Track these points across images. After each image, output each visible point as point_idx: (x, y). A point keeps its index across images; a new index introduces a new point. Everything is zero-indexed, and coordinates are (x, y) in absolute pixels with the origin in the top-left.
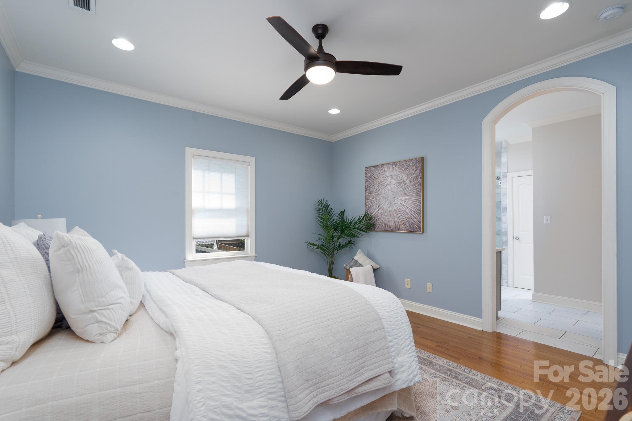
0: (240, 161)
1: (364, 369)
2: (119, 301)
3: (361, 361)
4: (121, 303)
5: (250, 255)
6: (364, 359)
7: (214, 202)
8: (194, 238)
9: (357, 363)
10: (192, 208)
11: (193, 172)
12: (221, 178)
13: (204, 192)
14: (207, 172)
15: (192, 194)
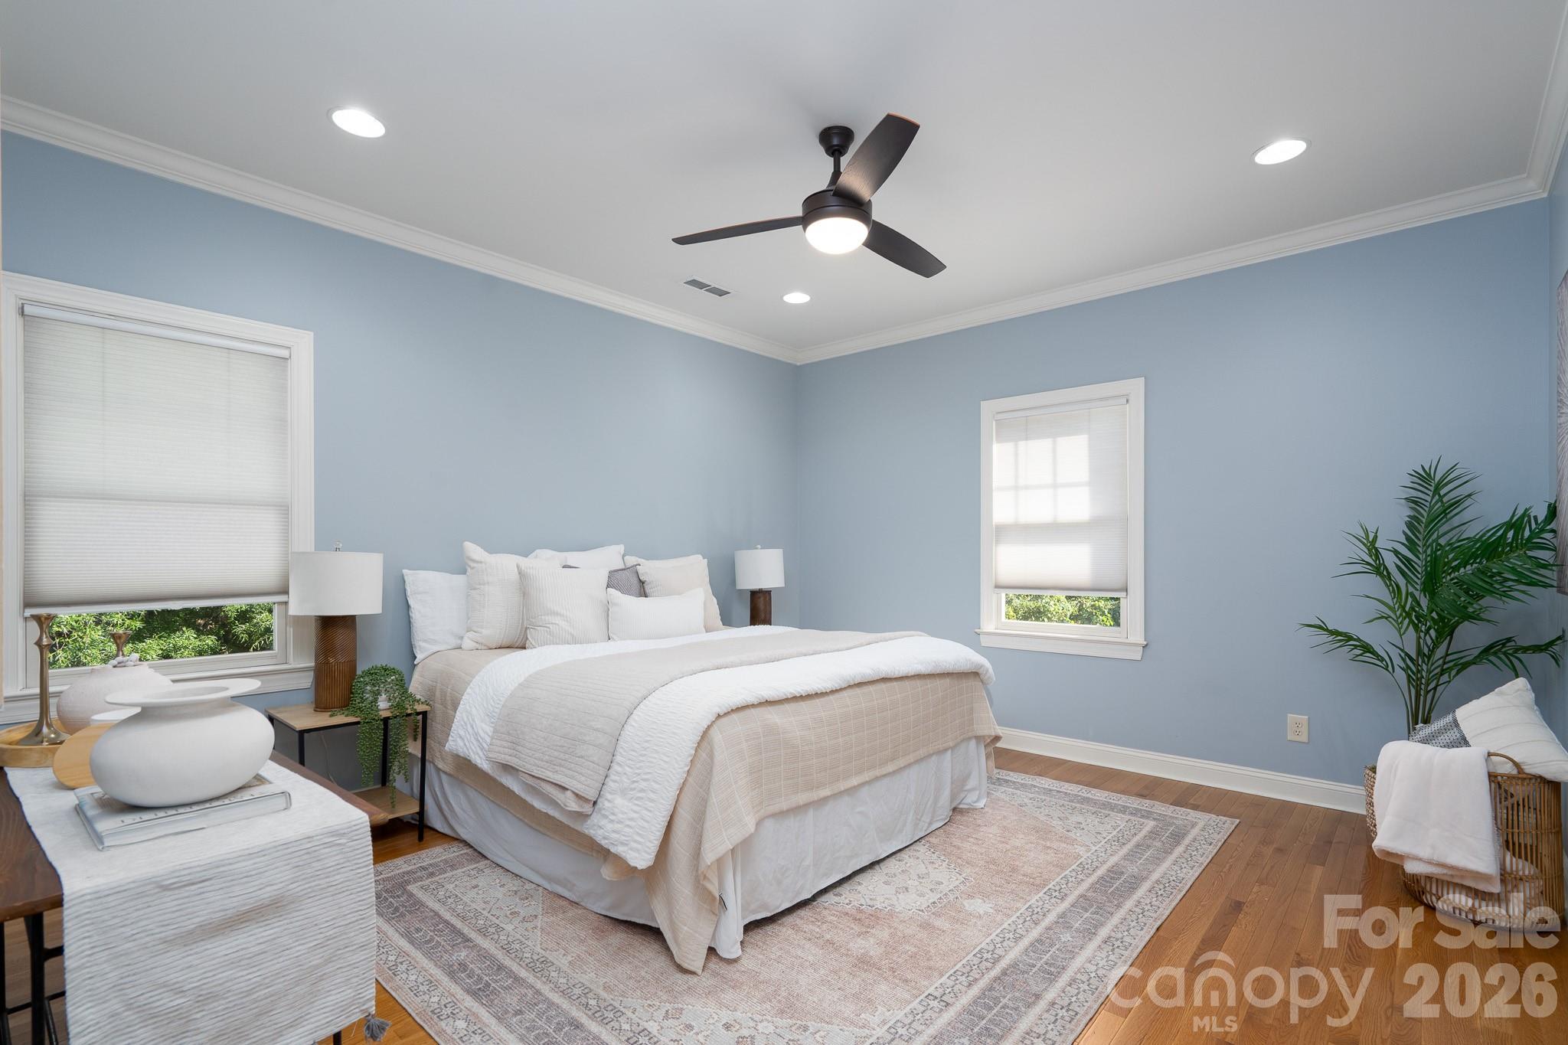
0: (1101, 399)
1: (562, 769)
2: (548, 625)
3: (562, 755)
4: (549, 628)
5: (1131, 639)
6: (567, 756)
7: (1037, 509)
8: (997, 587)
9: (556, 754)
10: (994, 524)
11: (996, 448)
12: (1054, 451)
13: (1016, 488)
14: (1022, 444)
15: (994, 493)
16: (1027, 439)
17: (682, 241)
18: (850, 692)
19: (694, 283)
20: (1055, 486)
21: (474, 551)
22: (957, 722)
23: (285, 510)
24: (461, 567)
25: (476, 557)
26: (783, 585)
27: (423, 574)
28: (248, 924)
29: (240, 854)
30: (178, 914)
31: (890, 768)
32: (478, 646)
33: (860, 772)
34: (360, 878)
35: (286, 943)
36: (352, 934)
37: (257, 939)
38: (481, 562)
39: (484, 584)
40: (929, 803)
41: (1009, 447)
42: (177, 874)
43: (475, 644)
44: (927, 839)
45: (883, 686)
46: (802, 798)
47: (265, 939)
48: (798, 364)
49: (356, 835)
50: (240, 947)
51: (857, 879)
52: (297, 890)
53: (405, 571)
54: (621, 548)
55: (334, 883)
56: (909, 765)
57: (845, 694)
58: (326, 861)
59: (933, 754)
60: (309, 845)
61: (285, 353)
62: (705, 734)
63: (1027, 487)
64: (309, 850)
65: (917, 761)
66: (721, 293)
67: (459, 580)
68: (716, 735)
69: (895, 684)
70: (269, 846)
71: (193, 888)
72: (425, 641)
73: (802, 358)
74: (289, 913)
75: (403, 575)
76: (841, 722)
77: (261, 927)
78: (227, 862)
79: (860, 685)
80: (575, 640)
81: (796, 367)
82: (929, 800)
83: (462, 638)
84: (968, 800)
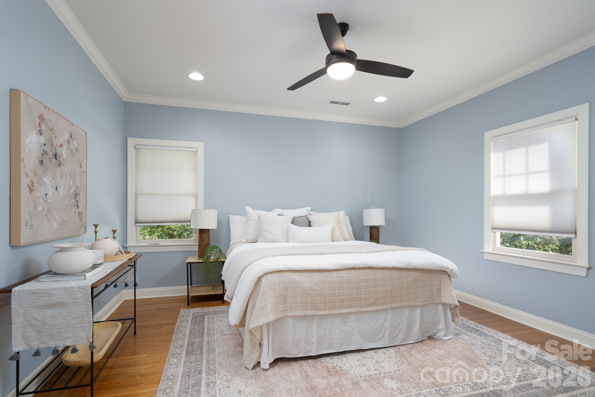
0: (558, 121)
5: (580, 264)
8: (495, 228)
10: (491, 195)
11: (492, 155)
12: (527, 154)
13: (504, 176)
14: (507, 153)
15: (491, 180)
16: (510, 149)
17: (293, 88)
18: (346, 271)
19: (332, 102)
20: (527, 173)
21: (248, 209)
22: (427, 294)
23: (196, 197)
24: (244, 214)
25: (248, 211)
26: (385, 225)
27: (235, 216)
28: (56, 307)
29: (54, 288)
30: (37, 300)
31: (371, 309)
32: (246, 241)
33: (350, 307)
34: (87, 302)
35: (65, 315)
36: (85, 318)
37: (58, 312)
38: (249, 213)
39: (250, 220)
40: (403, 330)
41: (500, 154)
42: (37, 290)
43: (245, 241)
44: (399, 347)
45: (370, 271)
46: (309, 313)
47: (60, 313)
48: (401, 127)
49: (86, 289)
50: (53, 313)
51: (348, 355)
52: (68, 301)
53: (230, 216)
54: (309, 208)
55: (79, 302)
56: (386, 310)
57: (344, 272)
58: (77, 295)
59: (406, 307)
60: (72, 290)
61: (196, 150)
62: (259, 279)
63: (510, 175)
64: (72, 291)
65: (391, 309)
66: (347, 104)
67: (244, 218)
68: (264, 280)
69: (379, 271)
70: (62, 288)
71: (41, 294)
72: (233, 239)
73: (402, 124)
74: (66, 307)
75: (229, 217)
76: (337, 284)
77: (59, 309)
78: (50, 290)
79: (353, 269)
80: (274, 241)
81: (400, 129)
82: (402, 329)
83: (242, 238)
84: (438, 334)
